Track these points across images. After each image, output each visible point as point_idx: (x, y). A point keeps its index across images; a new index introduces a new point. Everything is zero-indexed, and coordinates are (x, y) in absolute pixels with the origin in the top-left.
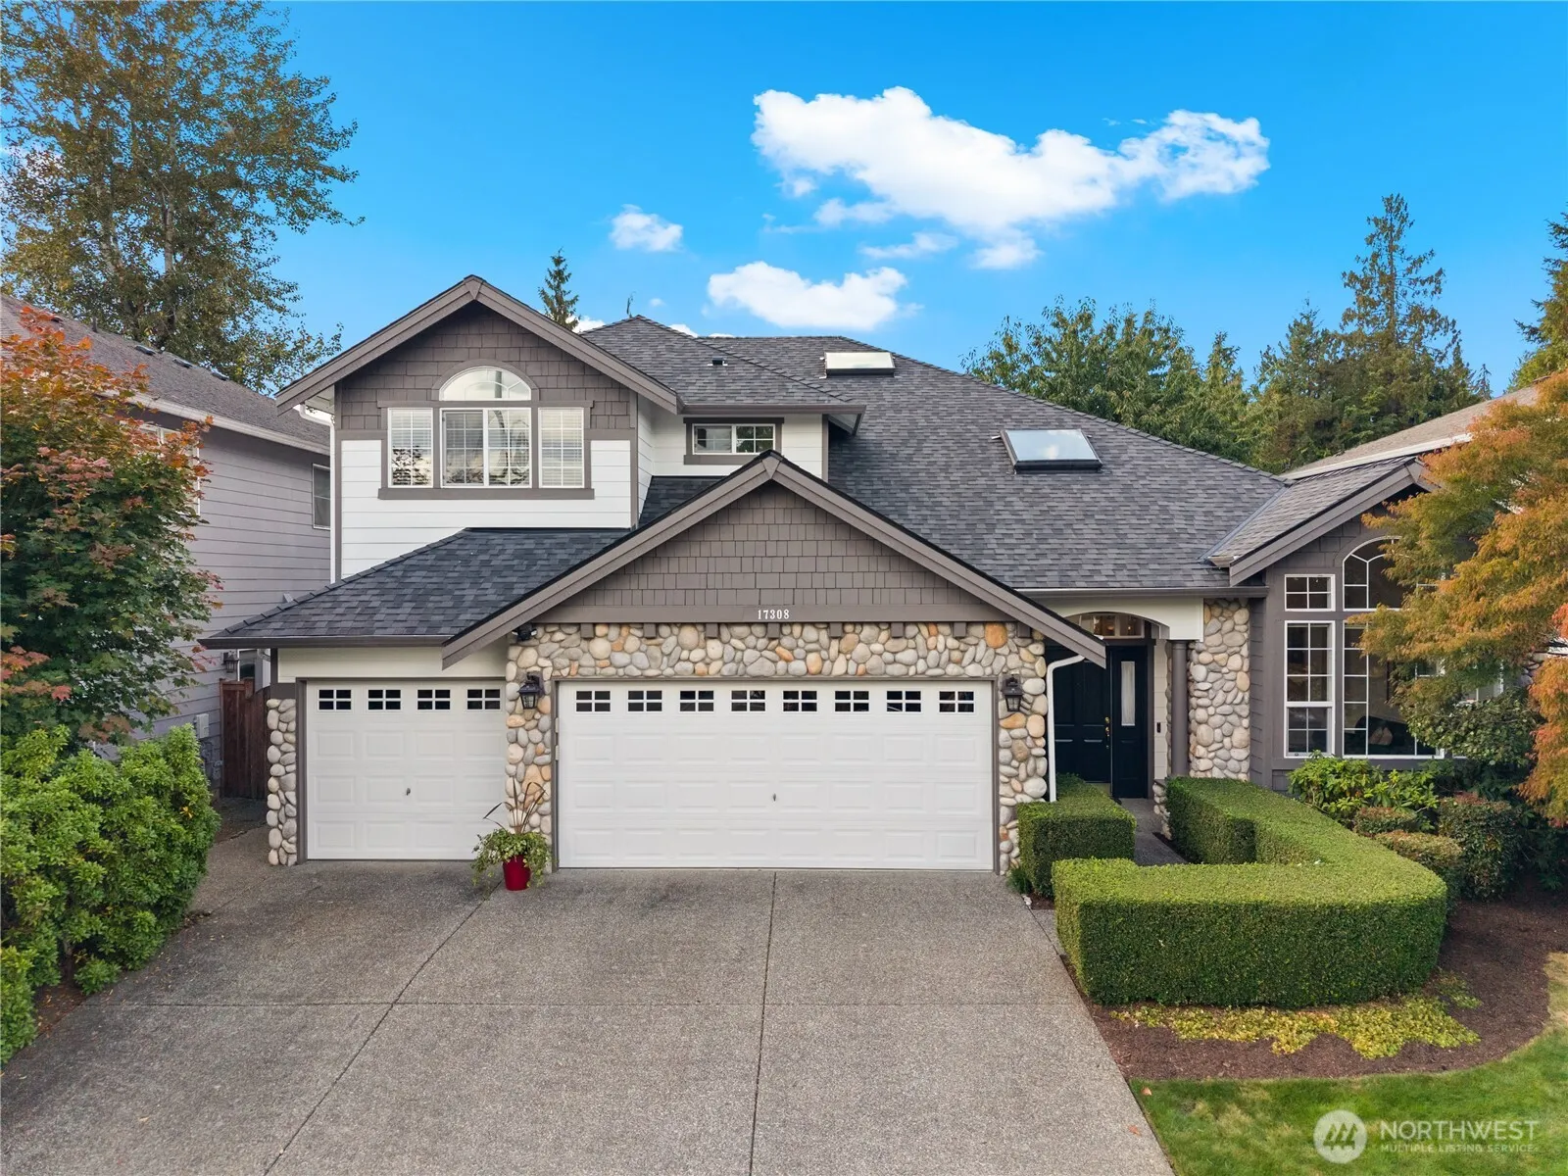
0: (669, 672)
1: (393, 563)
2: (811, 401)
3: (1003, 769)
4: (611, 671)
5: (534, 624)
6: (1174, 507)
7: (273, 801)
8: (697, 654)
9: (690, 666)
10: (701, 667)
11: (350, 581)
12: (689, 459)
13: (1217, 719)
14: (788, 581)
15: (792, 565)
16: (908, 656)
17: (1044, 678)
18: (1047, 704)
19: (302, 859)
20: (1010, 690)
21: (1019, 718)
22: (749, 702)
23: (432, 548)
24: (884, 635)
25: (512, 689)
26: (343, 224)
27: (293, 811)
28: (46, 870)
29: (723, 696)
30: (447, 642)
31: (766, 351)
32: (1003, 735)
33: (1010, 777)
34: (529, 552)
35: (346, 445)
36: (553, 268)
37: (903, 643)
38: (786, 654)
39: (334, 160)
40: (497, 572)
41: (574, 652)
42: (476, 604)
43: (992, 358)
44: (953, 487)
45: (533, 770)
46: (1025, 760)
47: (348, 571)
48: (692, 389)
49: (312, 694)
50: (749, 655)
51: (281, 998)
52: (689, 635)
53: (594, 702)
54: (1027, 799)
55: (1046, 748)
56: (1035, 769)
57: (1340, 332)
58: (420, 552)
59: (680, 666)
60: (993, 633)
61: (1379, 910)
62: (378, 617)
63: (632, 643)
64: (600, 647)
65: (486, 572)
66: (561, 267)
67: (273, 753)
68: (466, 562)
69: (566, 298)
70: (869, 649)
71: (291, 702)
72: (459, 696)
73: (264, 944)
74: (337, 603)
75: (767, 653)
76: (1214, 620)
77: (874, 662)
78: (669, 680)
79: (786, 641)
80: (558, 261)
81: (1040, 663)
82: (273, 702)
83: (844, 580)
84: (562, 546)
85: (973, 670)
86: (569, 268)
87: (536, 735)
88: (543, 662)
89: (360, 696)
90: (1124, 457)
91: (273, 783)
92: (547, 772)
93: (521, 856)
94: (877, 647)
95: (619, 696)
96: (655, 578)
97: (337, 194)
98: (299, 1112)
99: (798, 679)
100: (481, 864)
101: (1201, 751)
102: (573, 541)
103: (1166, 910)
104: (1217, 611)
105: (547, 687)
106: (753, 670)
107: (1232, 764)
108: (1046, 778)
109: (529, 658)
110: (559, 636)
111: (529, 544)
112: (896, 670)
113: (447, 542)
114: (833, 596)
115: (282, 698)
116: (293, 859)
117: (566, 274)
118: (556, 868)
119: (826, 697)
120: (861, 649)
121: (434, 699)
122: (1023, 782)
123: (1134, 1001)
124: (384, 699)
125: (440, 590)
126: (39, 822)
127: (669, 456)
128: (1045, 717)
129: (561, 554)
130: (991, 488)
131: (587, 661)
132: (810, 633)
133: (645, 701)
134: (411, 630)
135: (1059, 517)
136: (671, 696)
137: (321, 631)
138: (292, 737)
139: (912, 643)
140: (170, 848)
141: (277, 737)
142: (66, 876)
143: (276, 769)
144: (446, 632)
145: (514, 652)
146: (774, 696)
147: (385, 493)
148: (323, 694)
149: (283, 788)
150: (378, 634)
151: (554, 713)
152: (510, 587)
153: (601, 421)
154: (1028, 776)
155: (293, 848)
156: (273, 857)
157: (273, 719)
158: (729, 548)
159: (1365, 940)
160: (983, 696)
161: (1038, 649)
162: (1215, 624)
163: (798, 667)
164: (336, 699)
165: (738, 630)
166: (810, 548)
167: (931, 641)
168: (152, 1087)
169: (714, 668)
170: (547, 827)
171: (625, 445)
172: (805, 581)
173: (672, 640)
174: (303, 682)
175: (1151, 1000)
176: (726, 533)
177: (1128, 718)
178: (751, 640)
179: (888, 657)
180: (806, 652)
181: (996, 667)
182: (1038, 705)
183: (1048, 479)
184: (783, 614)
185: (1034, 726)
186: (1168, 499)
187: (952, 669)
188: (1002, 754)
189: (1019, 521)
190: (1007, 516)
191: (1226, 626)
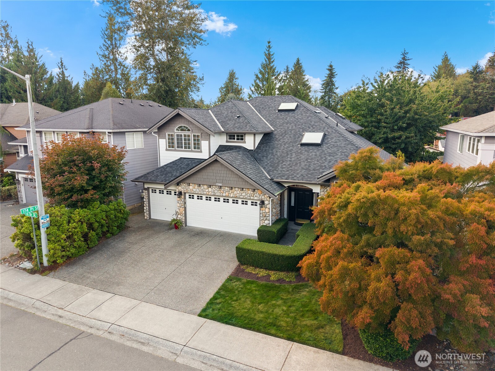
0: (202, 193)
3: (261, 218)
4: (193, 192)
5: (180, 182)
7: (145, 208)
8: (207, 190)
9: (206, 192)
10: (208, 193)
11: (162, 167)
12: (227, 142)
14: (221, 178)
15: (222, 175)
16: (244, 194)
17: (269, 201)
19: (150, 218)
20: (263, 203)
21: (264, 209)
22: (217, 200)
23: (173, 162)
27: (148, 210)
29: (213, 198)
30: (168, 184)
32: (261, 211)
33: (262, 220)
35: (160, 140)
37: (243, 192)
38: (222, 192)
41: (187, 188)
42: (175, 176)
44: (283, 149)
45: (181, 208)
46: (265, 216)
49: (150, 190)
50: (216, 191)
52: (205, 187)
53: (192, 197)
54: (265, 224)
55: (269, 215)
56: (267, 219)
58: (171, 163)
59: (204, 192)
60: (259, 192)
62: (158, 178)
63: (196, 187)
64: (191, 187)
65: (180, 168)
66: (270, 44)
67: (144, 200)
68: (177, 166)
69: (271, 54)
71: (147, 191)
72: (172, 193)
74: (153, 174)
75: (219, 191)
77: (238, 195)
79: (222, 189)
80: (269, 42)
81: (268, 198)
82: (144, 191)
83: (231, 179)
85: (255, 198)
86: (272, 44)
87: (182, 202)
88: (182, 189)
89: (157, 191)
90: (330, 142)
92: (183, 209)
93: (176, 224)
94: (238, 192)
95: (195, 196)
96: (199, 176)
99: (225, 197)
100: (171, 224)
103: (248, 250)
104: (322, 187)
105: (183, 194)
106: (216, 194)
108: (269, 220)
109: (180, 188)
110: (184, 185)
112: (241, 197)
113: (176, 161)
114: (230, 182)
116: (148, 218)
118: (186, 225)
119: (231, 200)
120: (235, 192)
121: (169, 193)
122: (264, 221)
124: (161, 192)
125: (170, 172)
127: (223, 141)
128: (269, 209)
131: (189, 190)
132: (227, 188)
133: (200, 198)
135: (300, 160)
136: (204, 197)
137: (148, 181)
138: (147, 197)
139: (245, 192)
141: (145, 197)
143: (145, 203)
144: (167, 182)
145: (178, 186)
146: (222, 199)
147: (167, 150)
148: (152, 190)
149: (146, 206)
150: (157, 181)
151: (185, 198)
152: (181, 172)
153: (203, 137)
155: (148, 216)
156: (145, 218)
157: (144, 194)
158: (211, 171)
160: (258, 203)
162: (322, 190)
163: (224, 194)
164: (154, 191)
165: (213, 186)
166: (223, 172)
167: (248, 192)
169: (210, 193)
170: (184, 219)
171: (207, 142)
172: (224, 178)
173: (203, 187)
174: (149, 188)
175: (247, 265)
176: (211, 168)
178: (216, 189)
179: (240, 194)
180: (226, 192)
181: (260, 198)
182: (268, 206)
183: (306, 148)
184: (220, 185)
185: (267, 210)
186: (330, 156)
187: (252, 198)
188: (261, 215)
189: (290, 161)
190: (289, 159)
191: (325, 190)
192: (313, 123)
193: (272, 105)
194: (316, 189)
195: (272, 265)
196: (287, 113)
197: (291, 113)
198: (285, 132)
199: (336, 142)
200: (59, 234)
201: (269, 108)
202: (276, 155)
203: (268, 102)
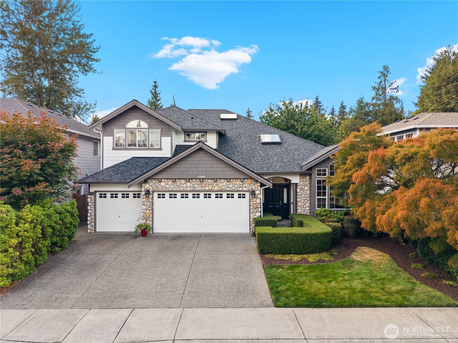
0: (178, 189)
1: (116, 165)
2: (213, 128)
3: (251, 210)
4: (165, 189)
5: (148, 179)
6: (296, 153)
7: (89, 218)
8: (185, 186)
9: (183, 188)
10: (185, 188)
11: (106, 169)
12: (185, 141)
13: (302, 201)
14: (205, 169)
15: (205, 166)
16: (231, 186)
17: (260, 191)
18: (261, 196)
19: (95, 232)
20: (253, 193)
21: (255, 199)
22: (196, 196)
23: (125, 162)
24: (226, 181)
25: (143, 193)
26: (97, 74)
27: (93, 221)
28: (50, 226)
29: (190, 195)
30: (129, 183)
31: (206, 113)
32: (251, 203)
33: (252, 212)
34: (147, 163)
35: (105, 138)
36: (154, 84)
37: (230, 183)
39: (95, 56)
40: (140, 167)
41: (157, 185)
42: (135, 174)
43: (266, 113)
44: (247, 148)
45: (148, 211)
46: (256, 208)
47: (105, 167)
48: (186, 125)
49: (98, 195)
50: (196, 186)
51: (95, 254)
52: (183, 181)
53: (161, 196)
54: (256, 217)
55: (261, 206)
56: (258, 210)
57: (371, 102)
58: (122, 163)
59: (181, 188)
60: (249, 181)
61: (316, 235)
62: (113, 177)
63: (170, 183)
64: (163, 184)
65: (137, 167)
66: (156, 84)
67: (89, 208)
68: (133, 165)
69: (157, 93)
70: (222, 184)
71: (93, 196)
72: (131, 195)
73: (90, 246)
74: (103, 174)
75: (200, 185)
76: (302, 179)
77: (223, 187)
78: (178, 191)
79: (204, 183)
80: (155, 82)
81: (259, 187)
82: (89, 196)
83: (217, 169)
84: (155, 161)
85: (245, 189)
86: (158, 84)
87: (148, 203)
88: (150, 187)
89: (108, 195)
90: (287, 141)
91: (89, 214)
92: (151, 211)
93: (145, 229)
94: (224, 184)
95: (167, 195)
96: (175, 169)
97: (95, 65)
98: (102, 271)
99: (207, 191)
100: (136, 232)
101: (299, 208)
102: (157, 160)
103: (274, 234)
104: (302, 177)
105: (151, 193)
106: (197, 189)
107: (306, 211)
108: (261, 212)
109: (147, 186)
110: (154, 181)
111: (147, 161)
112: (228, 189)
113: (128, 160)
114: (214, 173)
115: (91, 195)
116: (93, 231)
117: (157, 86)
118: (153, 233)
119: (213, 195)
121: (125, 196)
122: (255, 213)
123: (268, 253)
124: (114, 195)
125: (127, 171)
126: (49, 216)
127: (180, 140)
128: (260, 199)
129: (154, 163)
130: (255, 148)
131: (160, 187)
132: (210, 181)
133: (173, 196)
134: (121, 180)
135: (269, 155)
136: (179, 195)
137: (100, 180)
138: (93, 204)
139: (232, 183)
140: (71, 225)
141: (90, 204)
142: (53, 228)
143: (89, 211)
144: (129, 180)
145: (144, 185)
146: (202, 195)
147: (114, 149)
148: (100, 194)
149: (91, 215)
150: (113, 181)
151: (153, 199)
152: (142, 170)
153: (164, 133)
154: (257, 212)
155: (93, 229)
156: (89, 231)
157: (89, 200)
158: (192, 162)
159: (313, 240)
160: (247, 195)
161: (259, 184)
162: (302, 180)
163: (207, 188)
164: (103, 196)
165: (194, 180)
166: (209, 162)
167: (236, 183)
168: (72, 268)
169: (188, 189)
170: (151, 224)
171: (170, 138)
172: (208, 169)
173: (179, 182)
174: (96, 192)
175: (272, 253)
176: (191, 159)
177: (285, 201)
178: (197, 182)
179: (227, 186)
180: (209, 185)
181: (250, 188)
182: (259, 196)
183: (269, 146)
184: (204, 177)
185: (258, 201)
187: (240, 189)
188: (252, 207)
190: (258, 155)
191: (305, 180)
194: (295, 180)
196: (230, 121)
198: (239, 135)
199: (293, 142)
202: (243, 152)
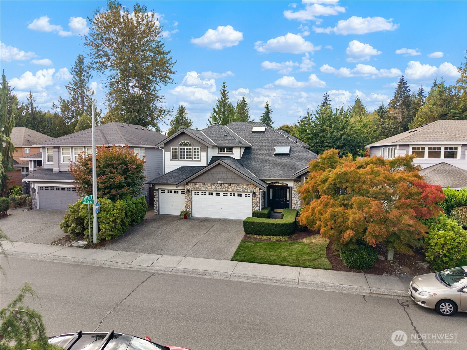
0: (206, 190)
1: (172, 172)
2: (237, 145)
4: (199, 189)
5: (188, 182)
8: (210, 187)
10: (211, 189)
11: (167, 174)
12: (218, 153)
13: (295, 200)
14: (223, 177)
15: (223, 175)
16: (240, 189)
17: (259, 193)
18: (260, 196)
19: (159, 214)
20: (254, 194)
21: (255, 198)
22: (218, 194)
23: (177, 169)
24: (236, 185)
25: (185, 191)
27: (158, 207)
28: (130, 211)
29: (214, 193)
30: (177, 185)
32: (253, 200)
33: (254, 207)
34: (191, 170)
35: (165, 153)
38: (223, 188)
40: (186, 174)
41: (194, 186)
42: (182, 179)
44: (262, 158)
45: (188, 203)
46: (256, 204)
48: (219, 142)
49: (160, 191)
50: (218, 188)
51: (154, 228)
52: (209, 184)
53: (197, 193)
54: (256, 210)
55: (259, 203)
58: (176, 170)
59: (208, 189)
60: (252, 186)
62: (168, 180)
63: (202, 185)
64: (197, 186)
65: (184, 173)
67: (155, 199)
68: (182, 172)
70: (234, 187)
71: (157, 192)
72: (180, 192)
73: (153, 223)
74: (163, 178)
75: (220, 187)
77: (235, 189)
78: (207, 191)
79: (222, 186)
81: (259, 190)
82: (155, 192)
83: (230, 177)
84: (196, 169)
85: (249, 191)
87: (189, 198)
88: (190, 188)
89: (166, 191)
90: (296, 152)
92: (190, 203)
93: (186, 214)
94: (235, 187)
95: (200, 193)
96: (204, 176)
97: (172, 76)
99: (224, 191)
100: (181, 215)
101: (293, 204)
102: (198, 168)
104: (296, 182)
105: (190, 191)
106: (218, 190)
108: (259, 207)
109: (188, 187)
110: (192, 184)
111: (191, 169)
112: (238, 191)
113: (180, 168)
114: (229, 180)
118: (192, 216)
119: (229, 194)
120: (233, 187)
121: (176, 192)
123: (250, 234)
124: (170, 192)
125: (177, 176)
126: (129, 206)
127: (215, 153)
129: (195, 171)
130: (268, 159)
131: (195, 188)
132: (226, 185)
133: (204, 194)
134: (173, 182)
135: (276, 165)
136: (207, 193)
137: (161, 183)
138: (157, 197)
139: (240, 187)
140: (142, 210)
141: (155, 197)
143: (155, 201)
144: (177, 183)
145: (186, 186)
146: (222, 194)
147: (171, 160)
148: (162, 191)
149: (156, 204)
150: (168, 183)
151: (191, 195)
152: (187, 176)
153: (202, 149)
154: (257, 207)
155: (158, 212)
156: (155, 213)
157: (155, 194)
158: (214, 172)
160: (251, 194)
161: (258, 188)
162: (295, 184)
163: (224, 190)
165: (216, 184)
166: (225, 173)
167: (243, 187)
169: (213, 189)
170: (190, 211)
171: (206, 153)
172: (225, 177)
173: (207, 185)
174: (159, 189)
175: (252, 234)
176: (214, 170)
177: (288, 199)
178: (218, 186)
179: (237, 189)
180: (225, 187)
181: (252, 191)
182: (258, 196)
183: (279, 157)
184: (222, 182)
185: (258, 199)
186: (297, 162)
187: (246, 191)
188: (253, 203)
189: (269, 166)
190: (268, 164)
191: (297, 185)
192: (280, 140)
193: (246, 128)
194: (291, 184)
195: (271, 231)
196: (259, 134)
197: (262, 134)
198: (261, 147)
199: (300, 153)
200: (108, 218)
201: (244, 131)
202: (258, 162)
203: (242, 126)
